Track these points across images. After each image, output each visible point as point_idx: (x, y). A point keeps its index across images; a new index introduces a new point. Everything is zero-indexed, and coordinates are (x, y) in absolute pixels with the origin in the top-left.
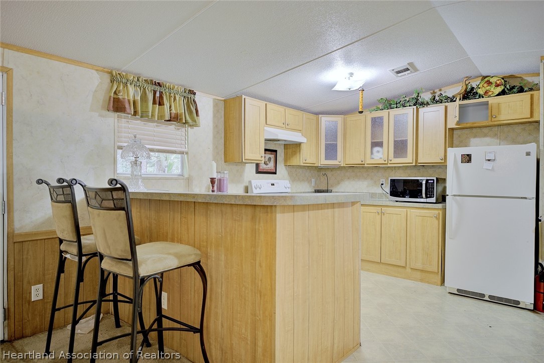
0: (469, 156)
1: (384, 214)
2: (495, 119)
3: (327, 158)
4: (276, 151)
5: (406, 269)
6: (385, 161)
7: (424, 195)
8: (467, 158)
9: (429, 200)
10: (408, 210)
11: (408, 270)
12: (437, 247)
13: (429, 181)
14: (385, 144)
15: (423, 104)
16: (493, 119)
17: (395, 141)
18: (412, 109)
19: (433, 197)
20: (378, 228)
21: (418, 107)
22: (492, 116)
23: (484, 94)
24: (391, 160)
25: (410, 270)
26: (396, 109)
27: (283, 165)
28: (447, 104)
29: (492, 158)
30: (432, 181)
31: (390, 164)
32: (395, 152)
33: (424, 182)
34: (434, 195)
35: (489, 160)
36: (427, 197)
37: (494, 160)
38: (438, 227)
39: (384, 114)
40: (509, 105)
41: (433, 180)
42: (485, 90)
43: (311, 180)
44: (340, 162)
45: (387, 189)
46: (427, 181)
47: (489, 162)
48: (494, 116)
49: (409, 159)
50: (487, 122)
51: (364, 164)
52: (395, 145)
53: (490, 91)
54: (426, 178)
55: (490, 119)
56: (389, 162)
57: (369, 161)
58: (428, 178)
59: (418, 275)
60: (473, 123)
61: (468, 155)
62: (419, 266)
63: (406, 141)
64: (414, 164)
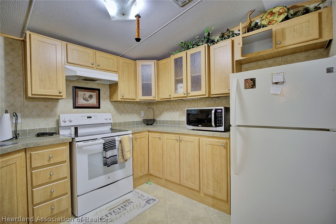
0: (253, 80)
1: (181, 142)
2: (280, 46)
3: (143, 95)
4: (99, 90)
5: (200, 193)
6: (185, 94)
7: (213, 124)
8: (251, 83)
9: (218, 129)
10: (200, 138)
11: (202, 195)
12: (226, 176)
13: (218, 111)
14: (184, 81)
15: (213, 42)
16: (278, 46)
17: (191, 77)
18: (204, 47)
19: (222, 126)
20: (177, 154)
21: (210, 45)
22: (276, 43)
23: (268, 24)
24: (189, 94)
25: (203, 195)
26: (192, 49)
27: (108, 101)
28: (233, 38)
29: (280, 79)
30: (221, 111)
31: (189, 96)
32: (192, 86)
33: (213, 112)
34: (222, 123)
35: (276, 83)
36: (216, 126)
37: (283, 82)
38: (226, 157)
39: (182, 54)
40: (294, 29)
41: (222, 109)
42: (269, 21)
43: (140, 112)
44: (154, 97)
45: (184, 119)
46: (216, 110)
47: (276, 85)
48: (278, 43)
49: (203, 92)
50: (271, 49)
51: (171, 98)
52: (192, 80)
53: (273, 21)
54: (215, 108)
55: (274, 46)
56: (188, 95)
57: (174, 95)
58: (217, 108)
59: (210, 200)
60: (258, 53)
61: (251, 79)
62: (210, 192)
63: (200, 76)
64: (207, 96)
